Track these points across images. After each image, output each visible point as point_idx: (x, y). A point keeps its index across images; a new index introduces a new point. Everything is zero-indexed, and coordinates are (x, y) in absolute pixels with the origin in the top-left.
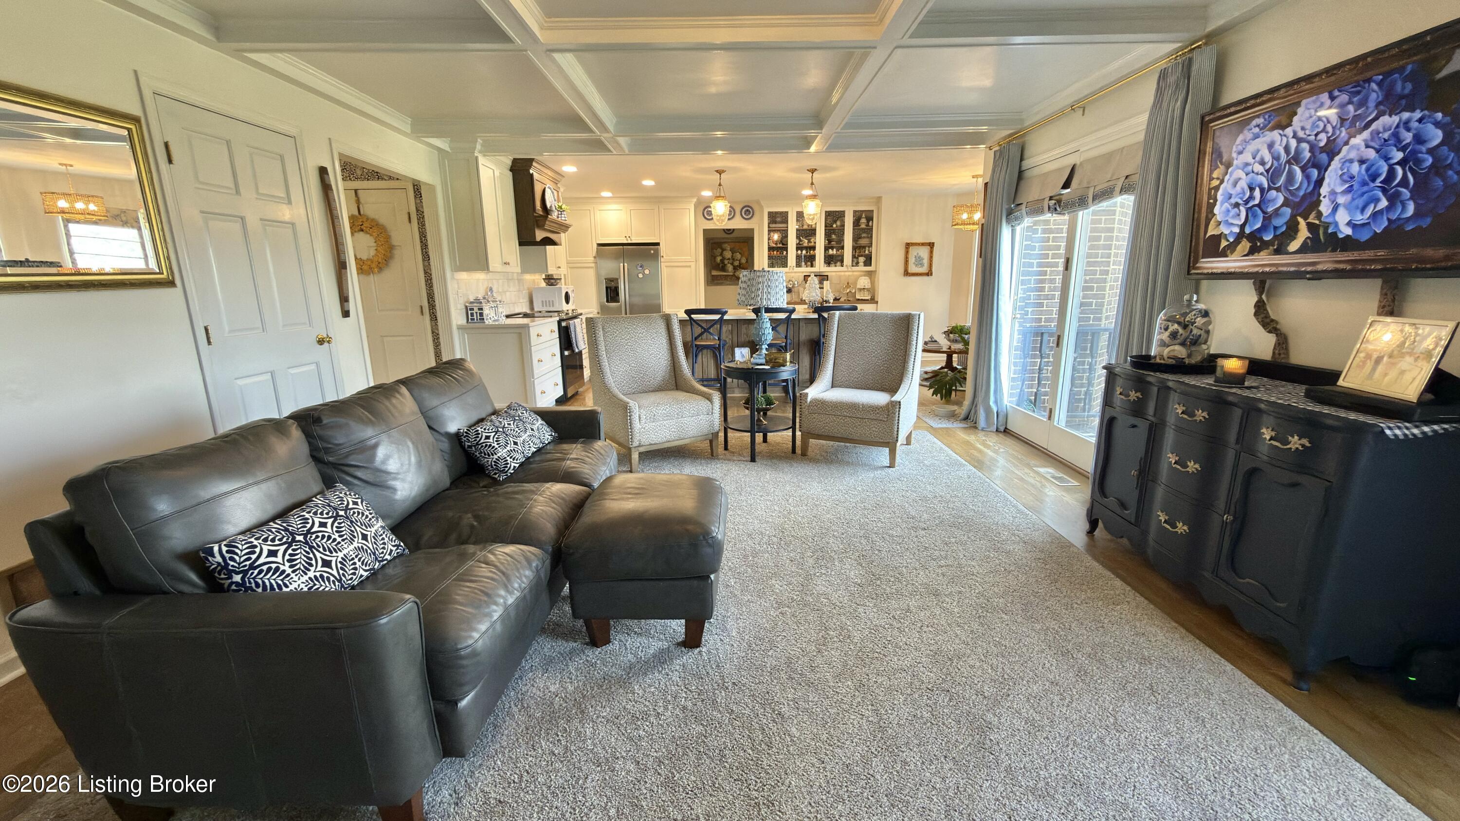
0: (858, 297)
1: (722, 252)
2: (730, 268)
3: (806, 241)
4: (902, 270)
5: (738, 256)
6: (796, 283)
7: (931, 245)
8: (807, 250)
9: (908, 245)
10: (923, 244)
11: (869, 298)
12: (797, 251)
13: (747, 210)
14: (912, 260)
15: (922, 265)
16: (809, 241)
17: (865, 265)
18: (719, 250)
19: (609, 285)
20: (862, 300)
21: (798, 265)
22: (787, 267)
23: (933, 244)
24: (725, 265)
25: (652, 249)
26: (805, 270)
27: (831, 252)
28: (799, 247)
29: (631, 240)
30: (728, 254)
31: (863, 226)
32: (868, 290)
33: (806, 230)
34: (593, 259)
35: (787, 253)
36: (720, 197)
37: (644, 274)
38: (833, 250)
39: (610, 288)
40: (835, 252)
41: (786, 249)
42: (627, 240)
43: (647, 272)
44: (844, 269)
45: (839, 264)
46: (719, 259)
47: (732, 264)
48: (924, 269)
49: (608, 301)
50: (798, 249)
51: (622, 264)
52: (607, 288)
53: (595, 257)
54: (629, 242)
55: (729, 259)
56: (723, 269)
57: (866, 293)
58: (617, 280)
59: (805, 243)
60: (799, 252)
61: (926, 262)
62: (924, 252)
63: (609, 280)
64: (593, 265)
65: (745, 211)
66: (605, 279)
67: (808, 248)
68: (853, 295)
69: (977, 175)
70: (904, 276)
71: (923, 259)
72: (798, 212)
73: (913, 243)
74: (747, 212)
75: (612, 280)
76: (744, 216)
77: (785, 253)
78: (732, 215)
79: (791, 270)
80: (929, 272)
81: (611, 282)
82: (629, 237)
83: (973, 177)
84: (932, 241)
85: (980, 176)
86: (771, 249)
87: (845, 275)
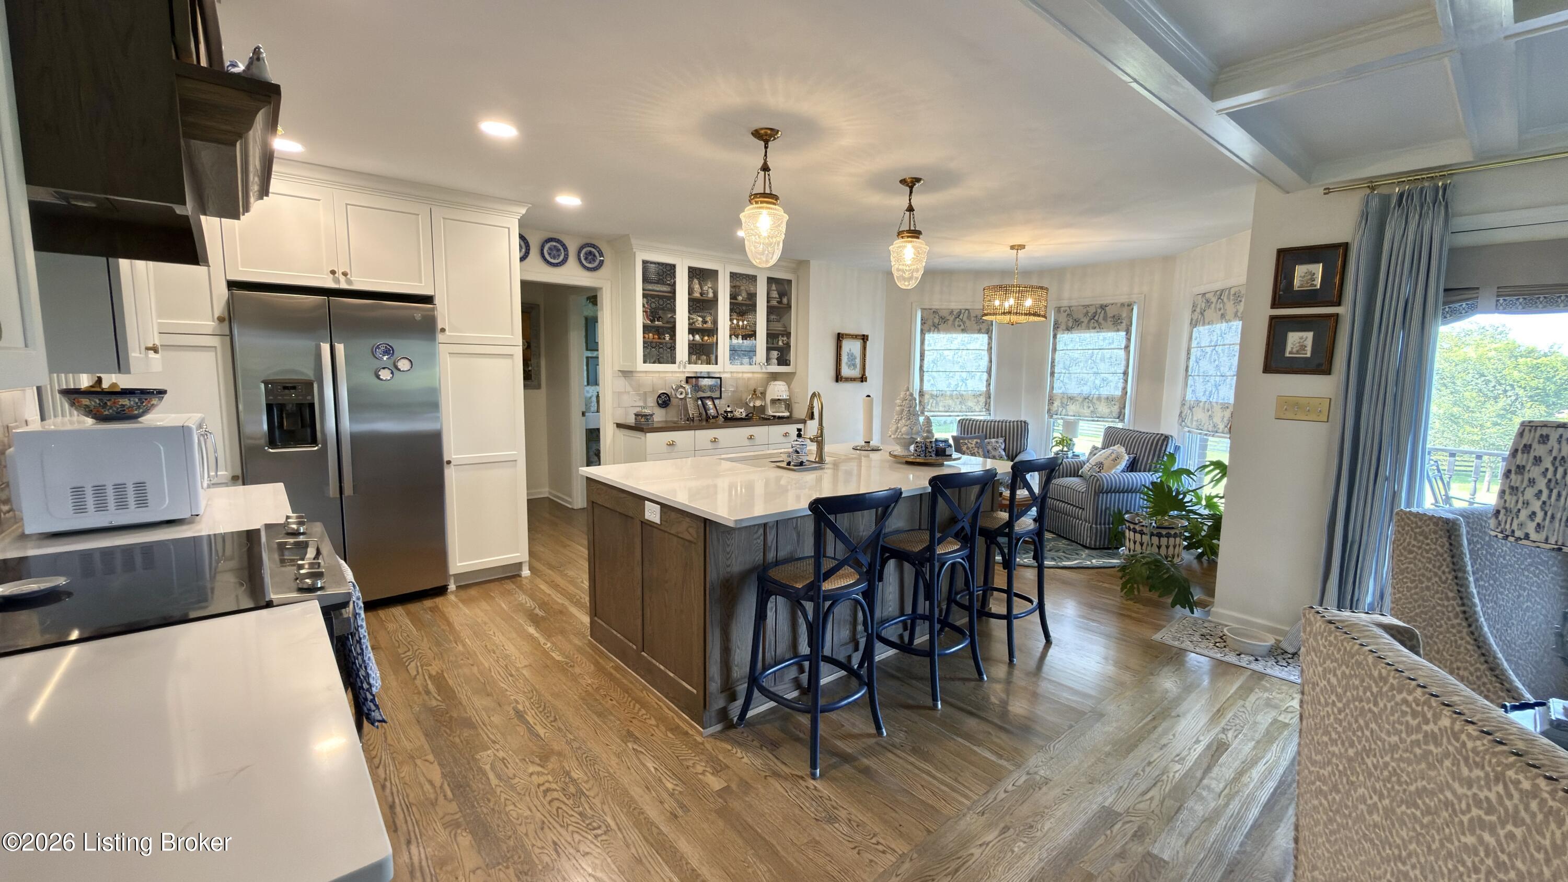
0: (770, 412)
3: (700, 319)
4: (832, 373)
6: (689, 391)
7: (864, 338)
8: (699, 335)
9: (840, 337)
10: (856, 337)
11: (787, 414)
12: (688, 334)
13: (590, 252)
14: (844, 359)
15: (854, 365)
16: (706, 321)
17: (779, 365)
19: (280, 399)
20: (779, 418)
21: (689, 361)
22: (674, 363)
23: (866, 336)
25: (414, 311)
26: (695, 368)
27: (735, 341)
28: (692, 331)
29: (349, 282)
31: (774, 303)
32: (785, 400)
33: (700, 301)
34: (215, 323)
35: (673, 337)
37: (394, 370)
39: (281, 407)
41: (672, 331)
42: (337, 281)
43: (403, 364)
44: (754, 367)
45: (746, 360)
48: (856, 373)
49: (271, 442)
50: (689, 331)
51: (325, 348)
52: (269, 408)
53: (221, 320)
54: (344, 285)
57: (783, 406)
58: (309, 384)
59: (700, 322)
60: (693, 338)
61: (858, 361)
62: (857, 348)
63: (278, 386)
64: (215, 341)
65: (586, 254)
66: (266, 383)
67: (702, 332)
68: (762, 409)
69: (1019, 246)
70: (837, 381)
71: (855, 358)
72: (690, 268)
73: (846, 335)
74: (590, 256)
75: (289, 387)
76: (584, 262)
77: (667, 337)
78: (562, 258)
79: (679, 367)
80: (862, 377)
81: (287, 391)
82: (345, 274)
83: (1012, 247)
84: (865, 333)
85: (1022, 247)
86: (646, 329)
87: (744, 379)
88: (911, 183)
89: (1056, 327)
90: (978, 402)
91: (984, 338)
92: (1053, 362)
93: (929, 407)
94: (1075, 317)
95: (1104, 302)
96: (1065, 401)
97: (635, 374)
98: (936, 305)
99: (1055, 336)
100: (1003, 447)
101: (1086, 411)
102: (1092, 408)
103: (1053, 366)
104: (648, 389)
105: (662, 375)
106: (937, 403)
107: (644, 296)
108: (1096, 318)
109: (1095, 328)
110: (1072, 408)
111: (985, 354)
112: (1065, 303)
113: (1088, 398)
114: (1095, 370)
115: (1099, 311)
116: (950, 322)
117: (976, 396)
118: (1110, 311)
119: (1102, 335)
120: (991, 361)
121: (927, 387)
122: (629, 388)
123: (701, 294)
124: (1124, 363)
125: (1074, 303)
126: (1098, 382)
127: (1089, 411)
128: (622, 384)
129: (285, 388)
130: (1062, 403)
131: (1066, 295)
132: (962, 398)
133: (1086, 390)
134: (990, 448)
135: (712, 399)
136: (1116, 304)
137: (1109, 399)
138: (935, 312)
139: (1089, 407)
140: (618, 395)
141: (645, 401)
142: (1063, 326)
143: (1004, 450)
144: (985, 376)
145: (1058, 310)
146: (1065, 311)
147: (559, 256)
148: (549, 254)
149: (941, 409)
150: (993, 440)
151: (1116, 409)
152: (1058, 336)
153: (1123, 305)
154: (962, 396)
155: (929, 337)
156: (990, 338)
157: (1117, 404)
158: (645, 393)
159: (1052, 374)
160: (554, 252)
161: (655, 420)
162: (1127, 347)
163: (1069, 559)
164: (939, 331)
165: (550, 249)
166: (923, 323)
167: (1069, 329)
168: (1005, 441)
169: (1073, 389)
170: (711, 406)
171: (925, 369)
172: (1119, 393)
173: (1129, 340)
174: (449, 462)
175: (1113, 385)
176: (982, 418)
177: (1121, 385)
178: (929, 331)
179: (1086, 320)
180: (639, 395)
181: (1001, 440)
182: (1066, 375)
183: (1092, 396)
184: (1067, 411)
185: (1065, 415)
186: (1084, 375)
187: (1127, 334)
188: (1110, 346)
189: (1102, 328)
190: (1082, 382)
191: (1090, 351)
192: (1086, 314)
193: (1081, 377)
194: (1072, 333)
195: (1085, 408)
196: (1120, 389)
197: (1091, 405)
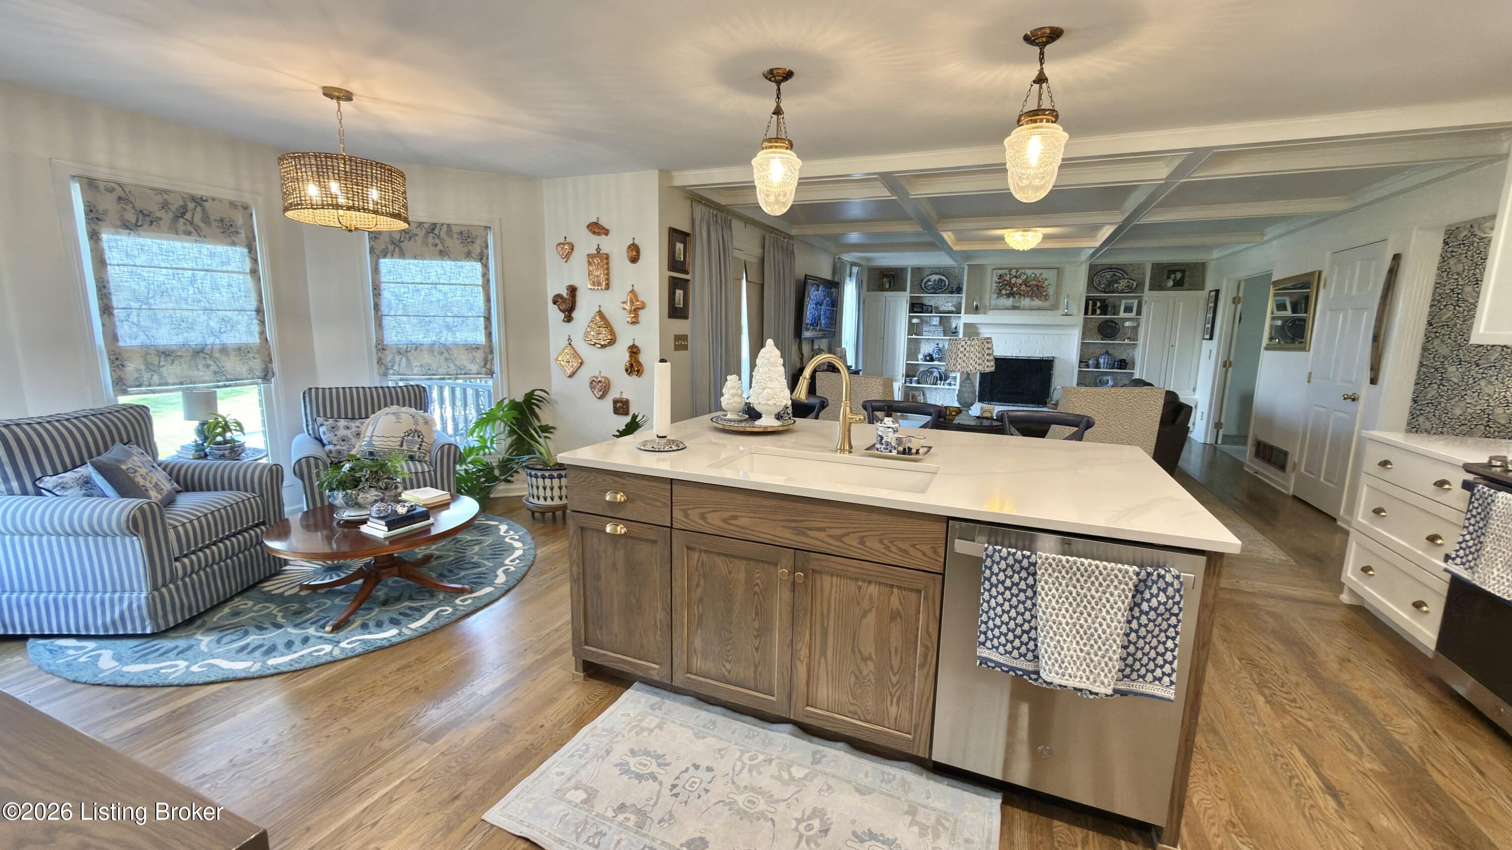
89: (94, 216)
92: (103, 287)
94: (138, 205)
95: (197, 193)
96: (152, 357)
99: (94, 236)
101: (206, 373)
102: (214, 367)
103: (104, 295)
108: (187, 217)
109: (189, 234)
110: (172, 371)
112: (105, 174)
113: (202, 351)
114: (203, 304)
115: (191, 205)
118: (212, 210)
119: (206, 248)
124: (253, 296)
126: (214, 324)
127: (210, 372)
130: (146, 360)
131: (101, 157)
133: (195, 338)
136: (220, 201)
137: (242, 351)
139: (208, 366)
142: (113, 218)
145: (90, 184)
146: (108, 190)
151: (257, 364)
152: (105, 237)
153: (233, 205)
157: (257, 358)
159: (106, 309)
162: (254, 273)
167: (128, 226)
169: (165, 337)
172: (255, 340)
173: (254, 260)
175: (242, 328)
177: (256, 328)
179: (166, 216)
182: (144, 313)
183: (210, 347)
184: (161, 375)
185: (160, 385)
186: (186, 313)
187: (250, 252)
188: (224, 268)
189: (205, 237)
190: (184, 325)
191: (189, 273)
192: (165, 206)
193: (178, 315)
194: (139, 236)
195: (200, 367)
196: (257, 335)
197: (209, 362)
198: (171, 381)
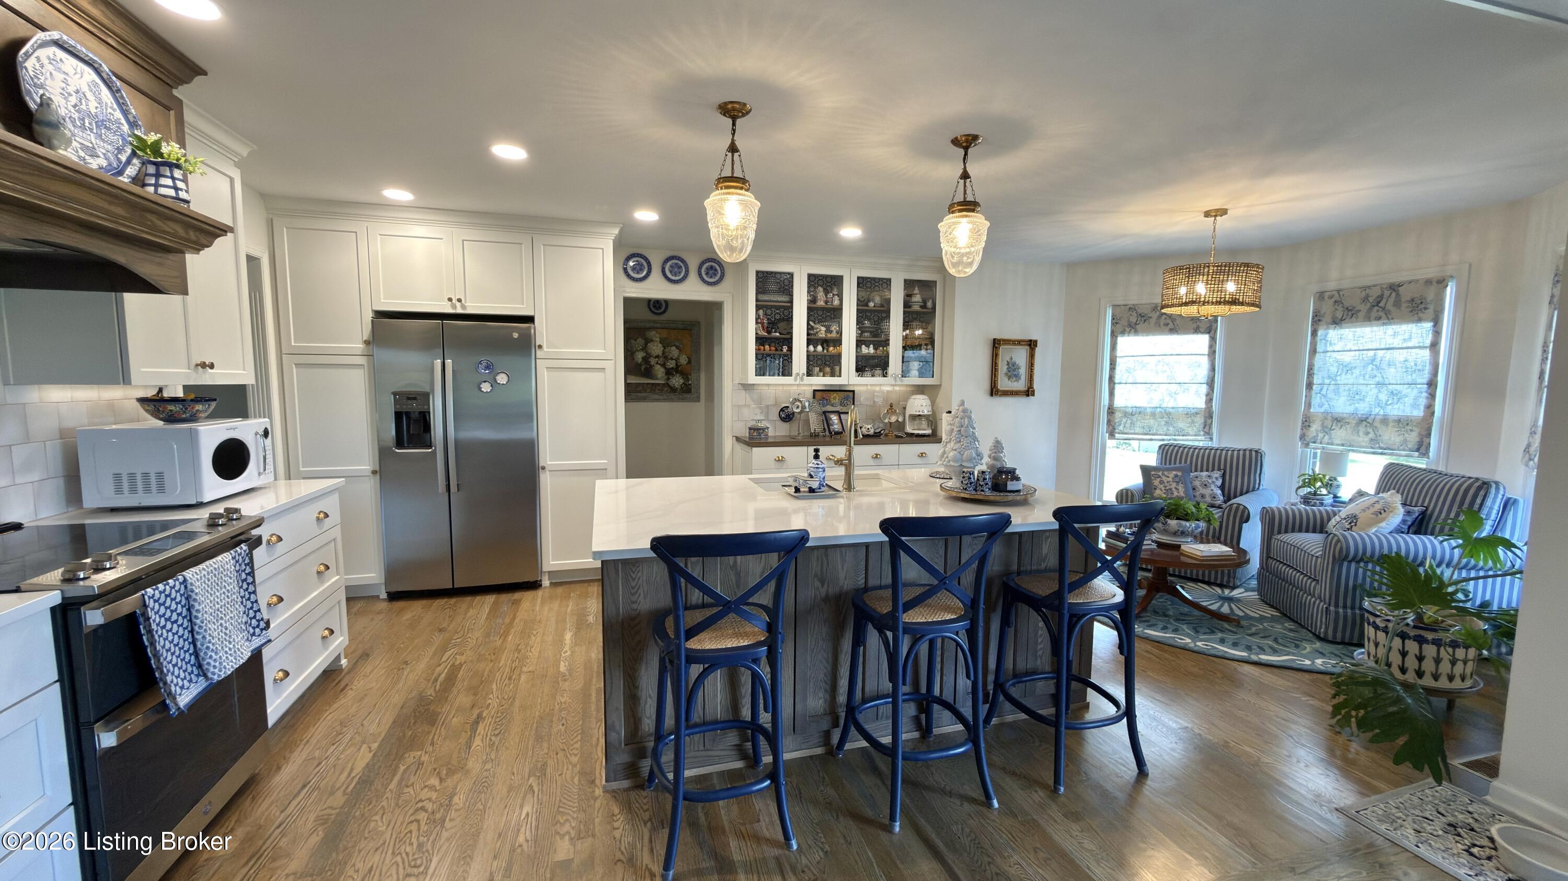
0: (909, 429)
1: (646, 344)
2: (660, 371)
3: (823, 329)
4: (986, 385)
5: (674, 352)
6: (807, 404)
7: (1032, 345)
8: (822, 345)
9: (996, 344)
10: (1019, 342)
11: (929, 432)
12: (808, 345)
13: (712, 267)
14: (1002, 368)
15: (1017, 377)
16: (828, 330)
17: (921, 375)
18: (641, 341)
19: (405, 408)
20: (918, 436)
21: (809, 373)
22: (790, 375)
23: (1036, 342)
24: (651, 366)
25: (515, 329)
26: (821, 381)
27: (865, 350)
28: (811, 340)
29: (463, 307)
30: (656, 349)
31: (916, 308)
32: (927, 417)
33: (823, 309)
34: (361, 346)
35: (790, 349)
36: (732, 179)
37: (494, 383)
38: (868, 346)
39: (408, 414)
40: (872, 350)
41: (789, 341)
42: (454, 307)
43: (502, 379)
44: (888, 380)
45: (878, 372)
46: (639, 356)
47: (663, 365)
48: (1021, 385)
49: (400, 443)
50: (809, 342)
51: (438, 362)
52: (398, 416)
53: (367, 343)
54: (459, 310)
55: (657, 357)
56: (648, 372)
57: (924, 423)
58: (425, 397)
59: (822, 332)
60: (811, 348)
61: (1023, 371)
62: (1020, 356)
63: (403, 397)
64: (362, 360)
65: (707, 269)
66: (395, 394)
67: (825, 342)
68: (901, 426)
69: (1217, 210)
70: (992, 395)
71: (1019, 368)
72: (810, 276)
73: (1004, 340)
74: (711, 271)
75: (411, 397)
76: (705, 277)
77: (785, 349)
78: (682, 274)
79: (796, 380)
80: (1028, 391)
81: (410, 402)
82: (459, 300)
83: (1207, 214)
84: (1033, 338)
85: (1224, 212)
86: (760, 341)
87: (882, 392)
88: (966, 143)
89: (1317, 319)
90: (1193, 422)
91: (1204, 339)
92: (1311, 369)
93: (1121, 428)
94: (1346, 304)
95: (1395, 279)
96: (1328, 423)
97: (756, 387)
98: (1133, 300)
99: (1314, 333)
100: (1219, 483)
101: (1364, 440)
102: (1371, 435)
103: (1310, 374)
104: (771, 402)
105: (785, 388)
106: (1132, 424)
107: (758, 308)
108: (1382, 304)
109: (1378, 318)
110: (1340, 434)
111: (1205, 362)
112: (1332, 286)
113: (1365, 420)
114: (1378, 379)
115: (1387, 293)
116: (1153, 321)
117: (1190, 414)
118: (1406, 293)
119: (1391, 329)
120: (1213, 369)
121: (1119, 402)
122: (749, 401)
123: (826, 302)
124: (1428, 369)
125: (1346, 284)
126: (1383, 397)
127: (1367, 439)
128: (743, 396)
129: (409, 399)
130: (1324, 426)
131: (1334, 274)
132: (1167, 416)
133: (1362, 408)
134: (1197, 483)
135: (839, 413)
136: (1418, 281)
137: (1402, 423)
138: (1132, 309)
139: (1368, 433)
140: (737, 407)
141: (767, 415)
142: (1328, 318)
143: (1222, 487)
144: (1204, 389)
145: (1321, 296)
146: (1331, 297)
147: (680, 273)
148: (671, 272)
149: (1138, 430)
150: (1205, 474)
151: (1414, 437)
152: (1320, 333)
153: (1429, 282)
154: (1169, 414)
155: (1122, 341)
156: (1213, 339)
157: (1417, 430)
158: (767, 406)
159: (1310, 386)
160: (676, 269)
161: (770, 434)
162: (1434, 346)
163: (1275, 652)
164: (1136, 332)
165: (671, 266)
166: (1115, 322)
167: (1337, 322)
168: (1223, 476)
169: (1341, 405)
170: (836, 421)
171: (1117, 381)
172: (1419, 413)
173: (1437, 333)
174: (543, 468)
175: (1408, 401)
176: (1201, 444)
177: (1423, 401)
178: (1123, 333)
179: (1364, 308)
180: (760, 408)
181: (1217, 474)
182: (1332, 387)
183: (1373, 417)
184: (1330, 438)
185: (1328, 444)
186: (1361, 387)
187: (1435, 326)
188: (1405, 345)
189: (1392, 319)
190: (1357, 397)
191: (1371, 353)
192: (1365, 299)
193: (1355, 389)
194: (1341, 328)
195: (1361, 434)
196: (1422, 408)
197: (1370, 430)
198: (1336, 442)
